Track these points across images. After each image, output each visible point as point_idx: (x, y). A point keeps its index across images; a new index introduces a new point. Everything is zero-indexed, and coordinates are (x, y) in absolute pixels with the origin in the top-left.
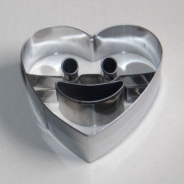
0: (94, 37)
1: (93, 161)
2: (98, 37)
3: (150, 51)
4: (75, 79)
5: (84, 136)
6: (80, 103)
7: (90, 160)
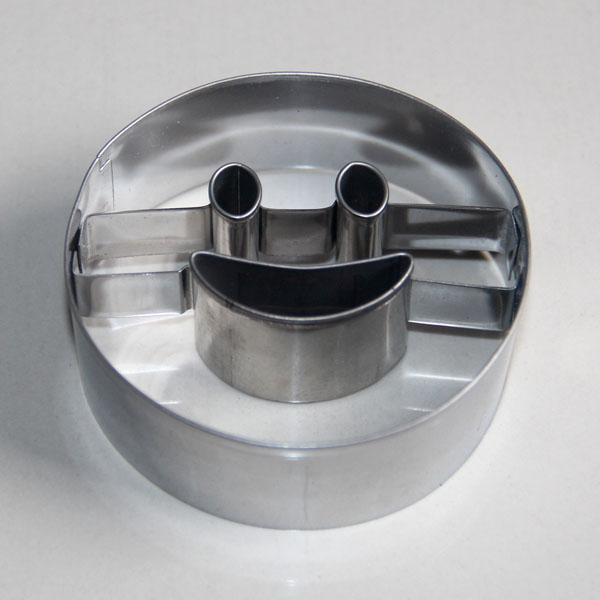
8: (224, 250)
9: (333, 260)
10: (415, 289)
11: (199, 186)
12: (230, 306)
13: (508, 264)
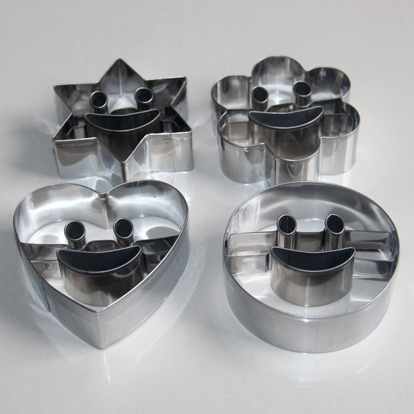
0: (105, 196)
1: (106, 347)
2: (110, 197)
3: (176, 215)
4: (81, 246)
5: (91, 313)
6: (86, 274)
7: (103, 346)
8: (282, 245)
9: (323, 250)
10: (356, 261)
11: (273, 225)
12: (286, 267)
13: (390, 254)
